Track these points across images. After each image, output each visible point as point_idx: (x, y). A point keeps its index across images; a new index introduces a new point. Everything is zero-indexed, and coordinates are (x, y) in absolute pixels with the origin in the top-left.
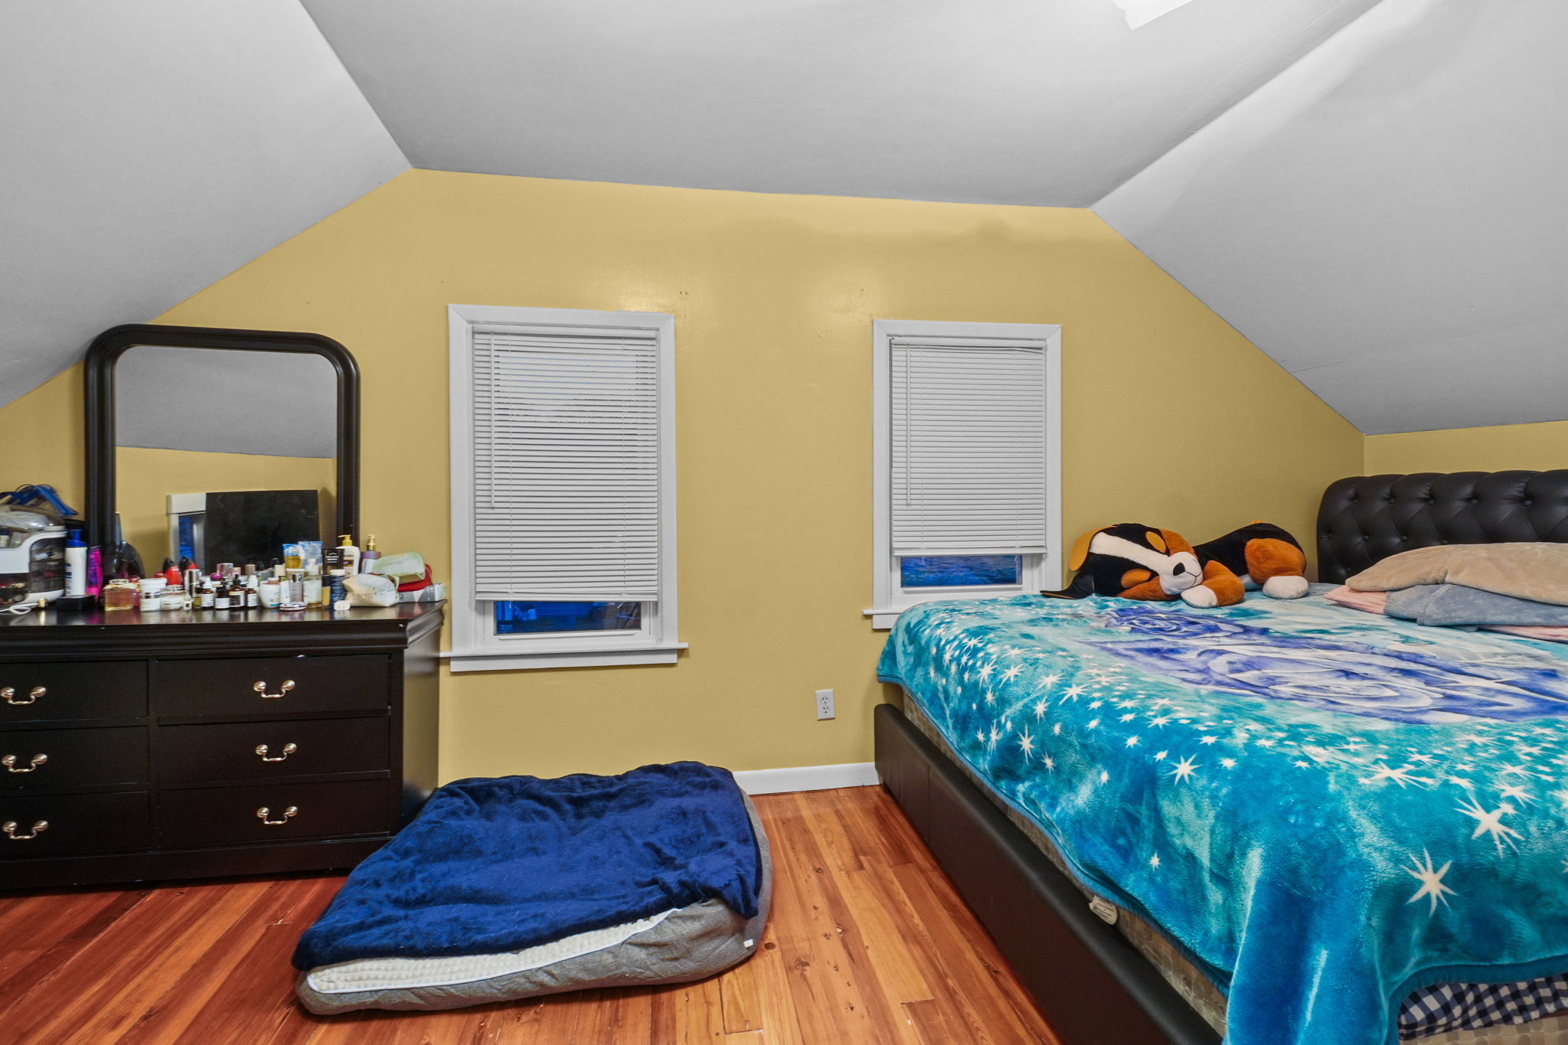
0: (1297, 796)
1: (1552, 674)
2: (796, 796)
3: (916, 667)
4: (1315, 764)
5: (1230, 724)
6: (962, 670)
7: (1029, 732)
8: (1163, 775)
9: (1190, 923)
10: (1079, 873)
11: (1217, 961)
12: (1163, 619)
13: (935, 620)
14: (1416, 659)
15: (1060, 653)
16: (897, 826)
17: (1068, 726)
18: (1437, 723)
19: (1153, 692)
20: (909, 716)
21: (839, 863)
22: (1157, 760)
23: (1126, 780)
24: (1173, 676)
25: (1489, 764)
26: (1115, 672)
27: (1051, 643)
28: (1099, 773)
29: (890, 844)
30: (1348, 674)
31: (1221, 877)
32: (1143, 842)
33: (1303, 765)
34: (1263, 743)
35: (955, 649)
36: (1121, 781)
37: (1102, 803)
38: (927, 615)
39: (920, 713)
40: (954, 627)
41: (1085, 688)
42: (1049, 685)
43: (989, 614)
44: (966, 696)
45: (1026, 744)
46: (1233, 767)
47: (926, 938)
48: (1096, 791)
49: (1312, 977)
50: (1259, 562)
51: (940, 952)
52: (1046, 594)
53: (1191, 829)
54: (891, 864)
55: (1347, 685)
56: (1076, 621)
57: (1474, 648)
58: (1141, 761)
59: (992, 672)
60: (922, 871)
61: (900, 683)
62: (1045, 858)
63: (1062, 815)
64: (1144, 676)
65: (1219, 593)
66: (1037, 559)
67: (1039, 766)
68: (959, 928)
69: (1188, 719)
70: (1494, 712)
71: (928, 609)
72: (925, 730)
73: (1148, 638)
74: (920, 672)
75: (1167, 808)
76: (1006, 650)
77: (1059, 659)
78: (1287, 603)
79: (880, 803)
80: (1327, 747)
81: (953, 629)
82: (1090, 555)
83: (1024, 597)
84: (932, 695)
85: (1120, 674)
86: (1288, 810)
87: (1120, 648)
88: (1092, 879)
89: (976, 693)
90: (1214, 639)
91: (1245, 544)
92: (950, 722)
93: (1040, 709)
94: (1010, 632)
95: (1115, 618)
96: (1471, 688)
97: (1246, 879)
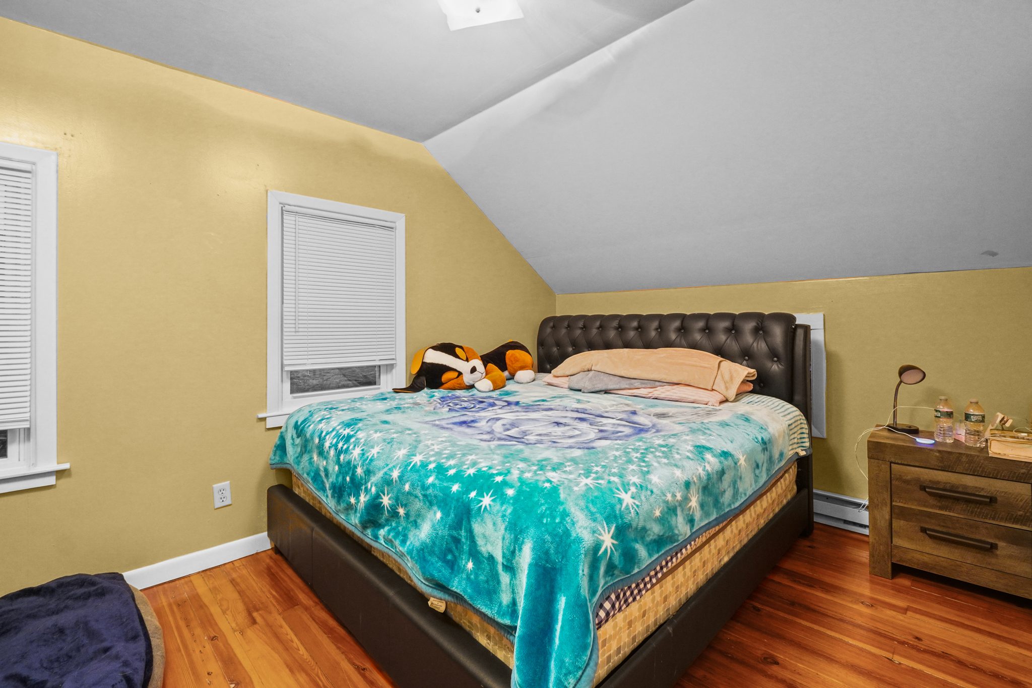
0: (546, 506)
1: (634, 413)
2: (192, 578)
3: (302, 455)
4: (553, 483)
5: (509, 466)
6: (339, 453)
7: (387, 492)
8: (474, 507)
9: (491, 600)
10: (423, 585)
11: (507, 621)
12: (466, 401)
13: (317, 418)
14: (584, 411)
15: (408, 432)
16: (286, 579)
17: (414, 484)
18: (600, 447)
19: (465, 452)
20: (296, 491)
21: (234, 625)
22: (470, 498)
23: (452, 515)
24: (475, 439)
25: (623, 466)
26: (442, 441)
27: (401, 425)
28: (435, 513)
29: (280, 596)
30: (558, 424)
31: (509, 567)
32: (463, 554)
33: (547, 485)
34: (528, 475)
35: (333, 438)
36: (449, 516)
37: (438, 534)
38: (311, 414)
39: (306, 488)
40: (332, 421)
41: (425, 455)
42: (401, 457)
43: (358, 408)
44: (342, 472)
45: (386, 501)
46: (513, 494)
47: (310, 663)
48: (433, 527)
49: (558, 616)
50: (512, 363)
51: (321, 670)
52: (396, 391)
53: (491, 539)
54: (280, 611)
55: (559, 430)
56: (416, 408)
57: (606, 403)
58: (461, 500)
59: (361, 452)
60: (306, 609)
61: (288, 467)
62: (399, 577)
63: (411, 548)
64: (460, 441)
65: (494, 382)
66: (390, 367)
67: (394, 514)
68: (335, 645)
69: (487, 467)
70: (619, 437)
71: (312, 409)
72: (309, 500)
73: (459, 415)
74: (306, 457)
75: (477, 528)
76: (371, 434)
77: (407, 436)
78: (526, 385)
79: (271, 564)
80: (557, 471)
81: (332, 423)
82: (423, 363)
83: (382, 394)
84: (315, 474)
85: (445, 442)
86: (543, 516)
87: (443, 423)
88: (431, 587)
89: (349, 469)
90: (494, 411)
91: (506, 354)
92: (329, 493)
93: (395, 474)
94: (374, 421)
95: (439, 403)
96: (608, 424)
97: (522, 565)
